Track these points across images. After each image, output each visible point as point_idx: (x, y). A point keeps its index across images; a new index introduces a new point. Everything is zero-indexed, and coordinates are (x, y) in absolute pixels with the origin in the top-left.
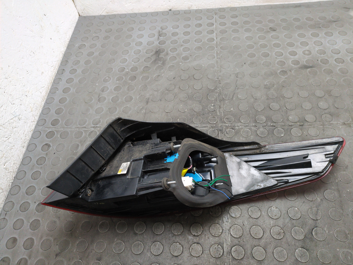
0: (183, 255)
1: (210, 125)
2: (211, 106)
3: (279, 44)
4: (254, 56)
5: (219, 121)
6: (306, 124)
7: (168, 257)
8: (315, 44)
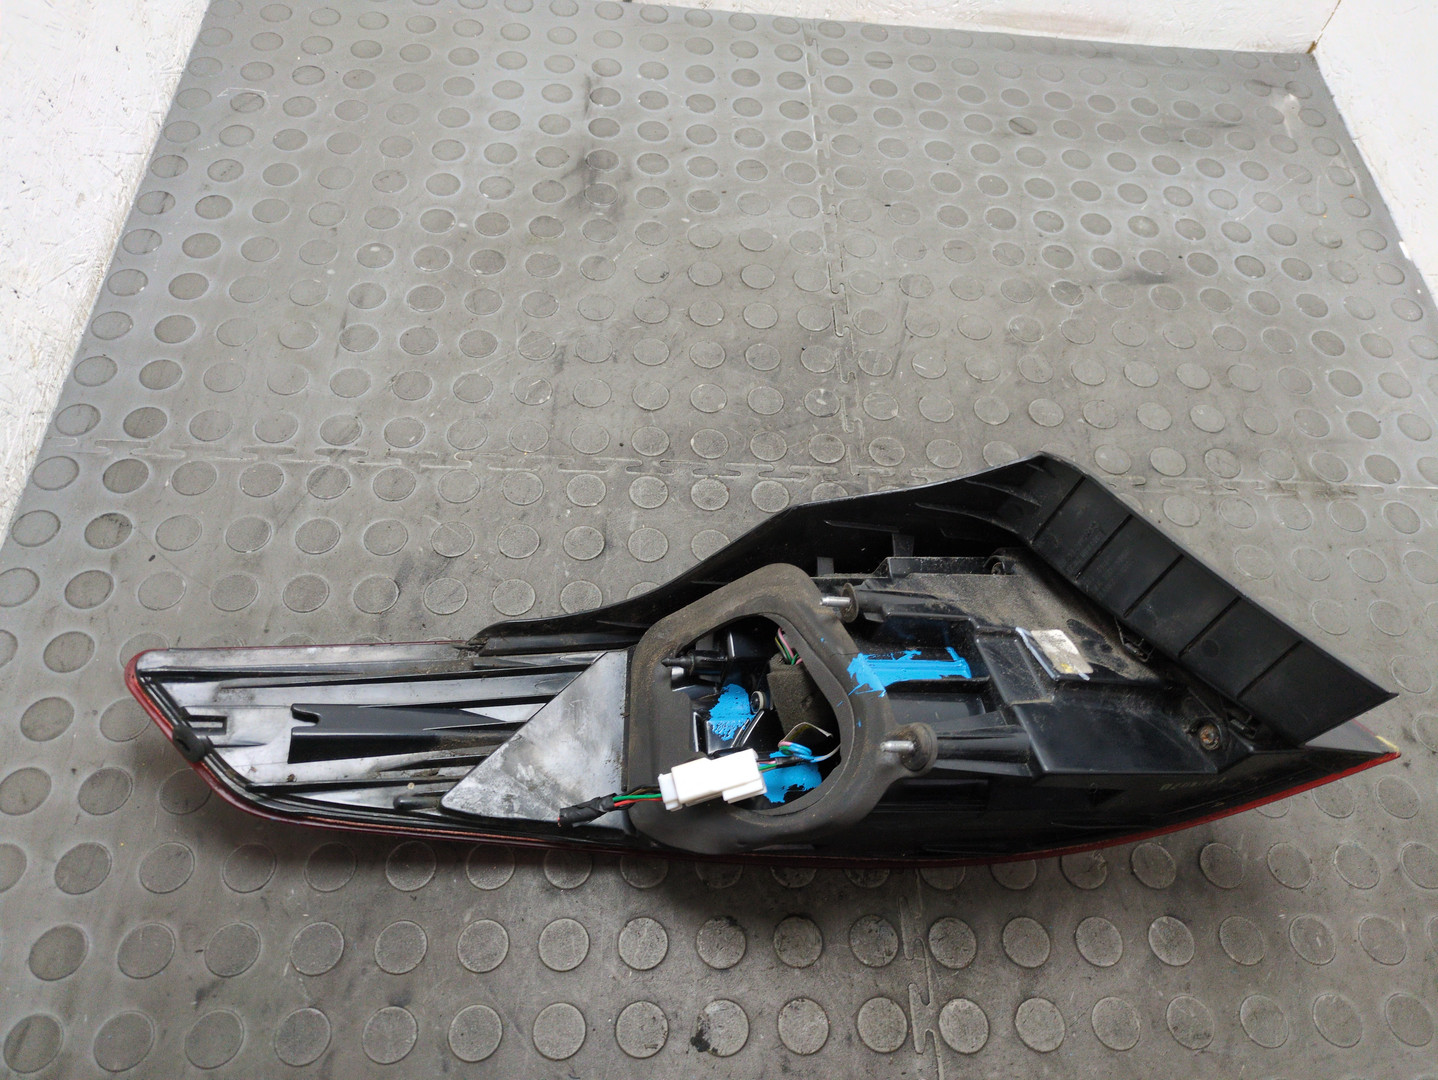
0: (747, 963)
1: (819, 468)
2: (818, 397)
3: (1048, 184)
4: (962, 219)
5: (848, 454)
6: (1155, 481)
7: (692, 976)
8: (1168, 199)
